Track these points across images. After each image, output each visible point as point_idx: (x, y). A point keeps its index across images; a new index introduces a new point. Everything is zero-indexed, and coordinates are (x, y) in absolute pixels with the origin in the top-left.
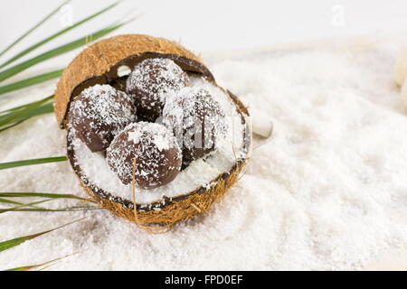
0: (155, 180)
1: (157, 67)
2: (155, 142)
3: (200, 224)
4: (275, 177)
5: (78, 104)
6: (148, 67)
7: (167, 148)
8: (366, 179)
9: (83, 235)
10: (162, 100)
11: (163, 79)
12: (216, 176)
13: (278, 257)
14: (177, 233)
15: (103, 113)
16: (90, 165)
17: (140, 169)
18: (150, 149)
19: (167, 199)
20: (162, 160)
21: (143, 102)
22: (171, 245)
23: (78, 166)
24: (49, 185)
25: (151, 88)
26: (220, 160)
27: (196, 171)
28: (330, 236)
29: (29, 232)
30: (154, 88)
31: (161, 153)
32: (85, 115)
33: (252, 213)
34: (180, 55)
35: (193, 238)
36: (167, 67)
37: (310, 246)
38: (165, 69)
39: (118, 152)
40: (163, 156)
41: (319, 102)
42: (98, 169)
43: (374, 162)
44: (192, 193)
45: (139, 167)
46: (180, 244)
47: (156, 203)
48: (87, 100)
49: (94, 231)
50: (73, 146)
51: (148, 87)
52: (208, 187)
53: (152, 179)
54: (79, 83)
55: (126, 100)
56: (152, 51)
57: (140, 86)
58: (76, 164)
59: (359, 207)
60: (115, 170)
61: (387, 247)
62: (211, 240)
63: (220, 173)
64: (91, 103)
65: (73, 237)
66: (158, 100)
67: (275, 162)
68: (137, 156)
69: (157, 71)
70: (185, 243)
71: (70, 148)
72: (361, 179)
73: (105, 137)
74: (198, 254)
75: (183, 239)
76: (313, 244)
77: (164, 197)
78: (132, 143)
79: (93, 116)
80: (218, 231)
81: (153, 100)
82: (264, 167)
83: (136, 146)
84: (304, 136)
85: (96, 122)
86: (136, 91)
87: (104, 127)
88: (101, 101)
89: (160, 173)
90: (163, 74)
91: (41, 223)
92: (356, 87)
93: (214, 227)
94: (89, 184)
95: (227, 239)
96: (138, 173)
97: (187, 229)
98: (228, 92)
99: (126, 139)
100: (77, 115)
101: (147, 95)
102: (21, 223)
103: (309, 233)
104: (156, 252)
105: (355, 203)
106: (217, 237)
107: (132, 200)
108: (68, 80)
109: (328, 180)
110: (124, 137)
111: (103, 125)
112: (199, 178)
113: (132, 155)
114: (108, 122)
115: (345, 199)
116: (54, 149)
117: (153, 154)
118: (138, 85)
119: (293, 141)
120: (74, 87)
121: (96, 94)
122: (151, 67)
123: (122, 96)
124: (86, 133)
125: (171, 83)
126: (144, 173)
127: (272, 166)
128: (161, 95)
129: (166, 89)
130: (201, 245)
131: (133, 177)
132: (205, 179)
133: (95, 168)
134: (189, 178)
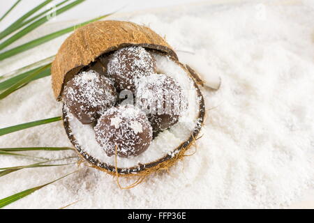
0: (132, 153)
1: (132, 56)
2: (131, 127)
3: (166, 175)
4: (223, 128)
5: (70, 91)
6: (124, 56)
7: (141, 131)
8: (292, 126)
9: (78, 182)
10: (136, 84)
11: (136, 67)
12: (178, 145)
13: (225, 199)
14: (149, 182)
15: (91, 98)
16: (81, 135)
17: (120, 147)
18: (128, 132)
19: (141, 166)
20: (138, 140)
21: (121, 85)
22: (145, 193)
23: (72, 136)
24: (51, 138)
25: (127, 75)
26: (182, 128)
27: (164, 141)
28: (264, 181)
29: (38, 184)
30: (129, 75)
31: (136, 136)
32: (76, 100)
33: (206, 163)
34: (149, 43)
35: (161, 187)
36: (140, 56)
37: (249, 188)
38: (138, 58)
39: (103, 134)
40: (138, 137)
41: (257, 56)
42: (88, 138)
43: (298, 111)
44: (161, 161)
45: (119, 146)
46: (152, 192)
47: (134, 168)
48: (77, 88)
49: (86, 178)
50: (67, 118)
51: (125, 74)
52: (173, 155)
53: (130, 153)
54: (70, 69)
55: (107, 85)
56: (127, 42)
57: (119, 73)
58: (70, 134)
59: (286, 153)
60: (101, 145)
61: (307, 188)
62: (175, 188)
63: (182, 142)
64: (80, 90)
65: (71, 185)
66: (133, 84)
67: (222, 116)
68: (118, 138)
69: (132, 60)
70: (155, 190)
71: (65, 120)
72: (287, 126)
73: (93, 116)
74: (165, 199)
75: (154, 188)
76: (251, 187)
77: (139, 164)
78: (113, 127)
79: (82, 101)
80: (180, 180)
81: (129, 84)
82: (214, 120)
83: (117, 130)
84: (245, 89)
85: (85, 105)
86: (115, 76)
87: (91, 109)
88: (88, 88)
89: (136, 149)
90: (137, 63)
91: (46, 174)
92: (285, 39)
93: (177, 178)
94: (81, 152)
95: (187, 186)
96: (119, 150)
97: (156, 180)
98: (187, 66)
99: (109, 124)
100: (70, 99)
101: (124, 80)
102: (30, 176)
103: (248, 178)
104: (134, 197)
105: (283, 149)
106: (180, 185)
107: (115, 166)
108: (61, 64)
109: (263, 129)
110: (107, 121)
111: (91, 107)
112: (165, 147)
113: (114, 137)
114: (95, 105)
115: (275, 146)
116: (53, 104)
117: (131, 136)
118: (117, 72)
119: (236, 92)
120: (66, 72)
121: (84, 82)
122: (127, 57)
123: (105, 82)
124: (78, 113)
125: (143, 70)
126: (124, 150)
127: (221, 119)
128: (136, 80)
129: (139, 75)
130: (168, 192)
131: (115, 152)
132: (170, 147)
133: (85, 137)
134: (158, 147)
